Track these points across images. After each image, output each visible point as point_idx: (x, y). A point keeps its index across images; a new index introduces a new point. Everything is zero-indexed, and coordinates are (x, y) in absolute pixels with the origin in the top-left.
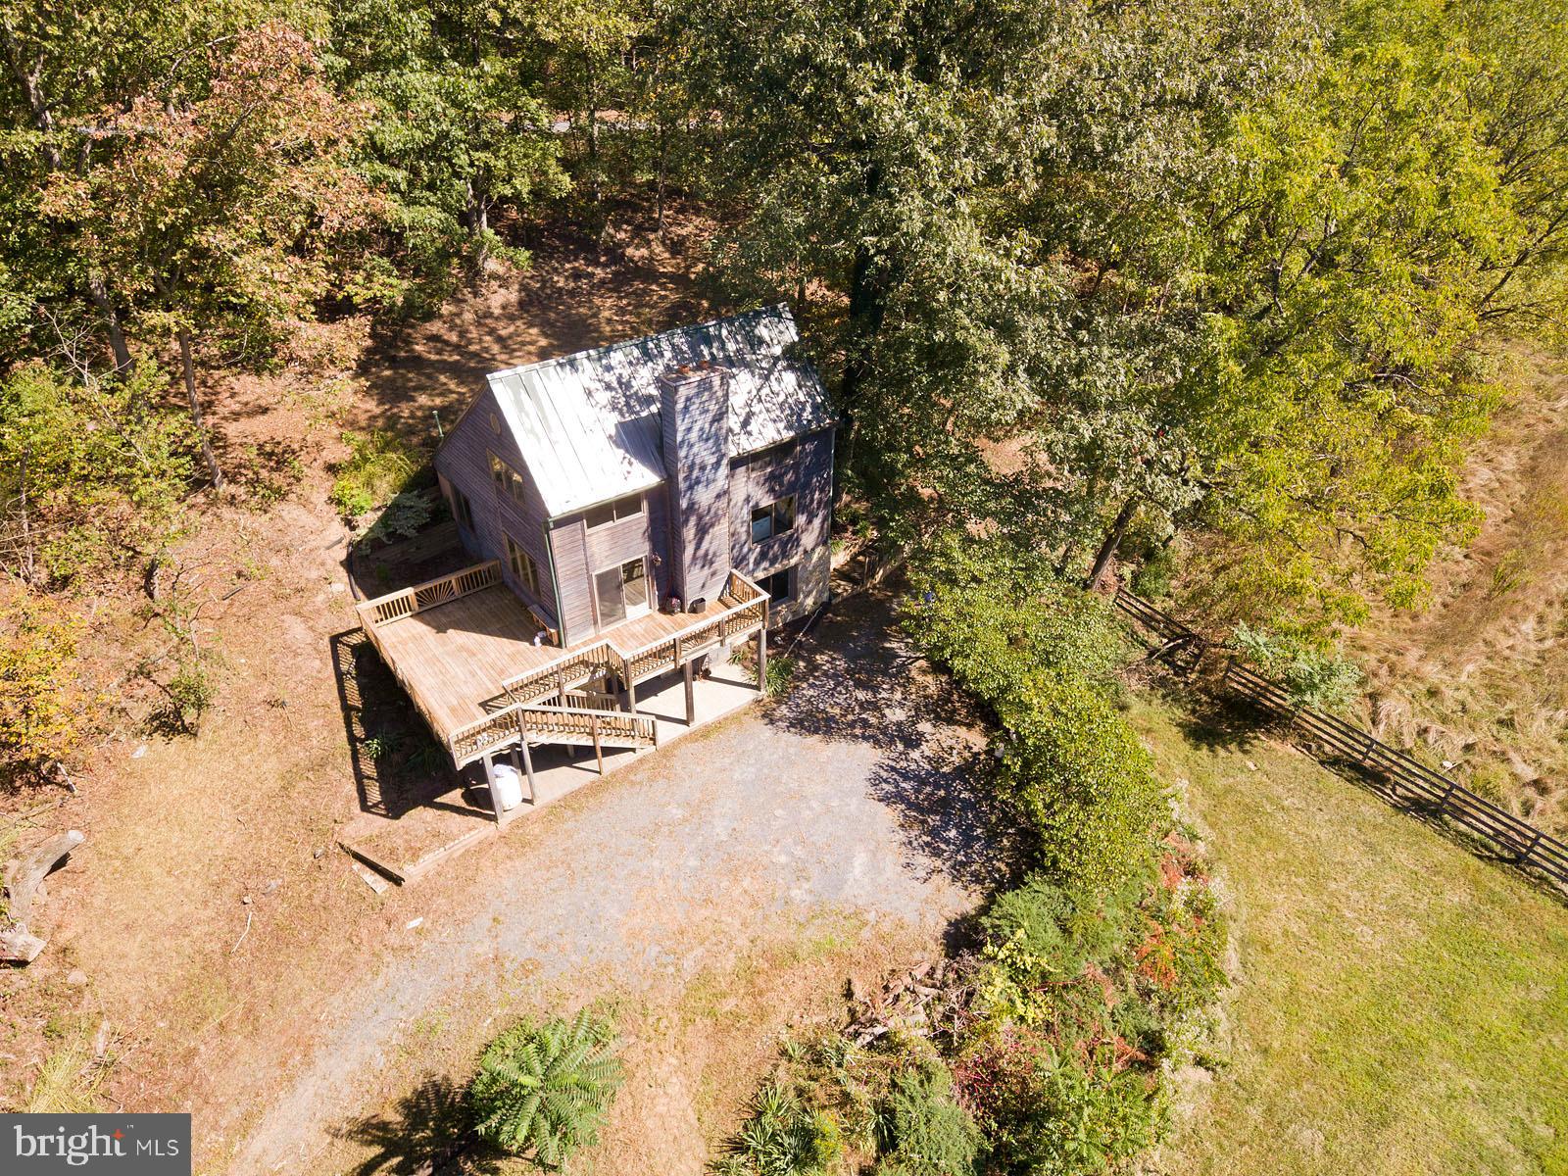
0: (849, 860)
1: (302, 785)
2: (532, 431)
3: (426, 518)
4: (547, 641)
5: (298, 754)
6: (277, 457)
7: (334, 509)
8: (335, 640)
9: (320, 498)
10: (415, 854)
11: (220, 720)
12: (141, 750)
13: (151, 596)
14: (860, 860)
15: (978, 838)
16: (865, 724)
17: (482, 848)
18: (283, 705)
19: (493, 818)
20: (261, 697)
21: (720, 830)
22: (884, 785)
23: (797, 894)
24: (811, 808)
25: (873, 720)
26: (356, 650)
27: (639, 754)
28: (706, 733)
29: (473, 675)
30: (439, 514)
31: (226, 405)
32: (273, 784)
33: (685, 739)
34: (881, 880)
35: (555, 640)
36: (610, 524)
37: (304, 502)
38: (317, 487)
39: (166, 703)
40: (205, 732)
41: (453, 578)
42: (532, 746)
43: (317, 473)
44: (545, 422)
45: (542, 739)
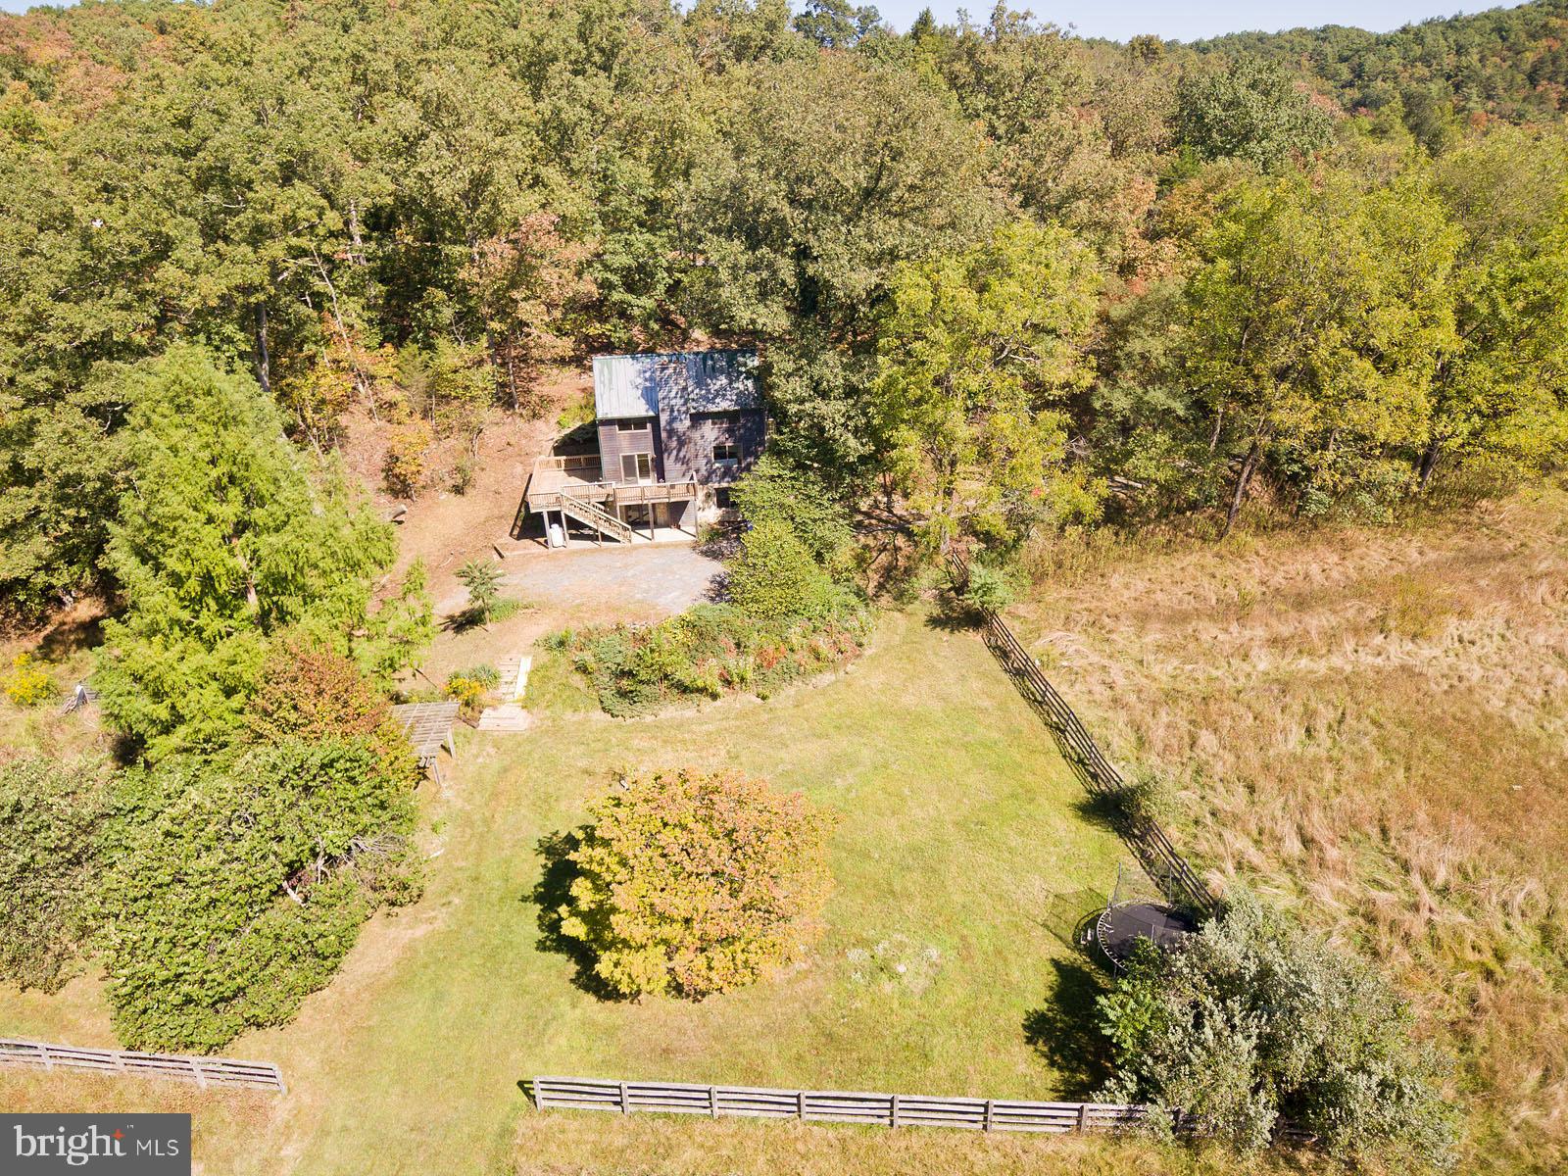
0: (672, 593)
1: (491, 523)
2: (603, 382)
5: (496, 512)
6: (546, 402)
7: (556, 425)
9: (553, 421)
10: (514, 551)
11: (475, 493)
12: (444, 496)
14: (676, 594)
16: (734, 560)
17: (538, 556)
19: (548, 548)
20: (493, 489)
21: (630, 573)
22: (717, 577)
23: (638, 595)
24: (674, 577)
27: (622, 545)
28: (659, 546)
32: (482, 519)
33: (647, 546)
34: (678, 601)
36: (630, 431)
37: (547, 422)
38: (554, 416)
39: (460, 482)
40: (468, 496)
41: (582, 457)
42: (567, 516)
43: (559, 410)
44: (610, 380)
45: (571, 515)
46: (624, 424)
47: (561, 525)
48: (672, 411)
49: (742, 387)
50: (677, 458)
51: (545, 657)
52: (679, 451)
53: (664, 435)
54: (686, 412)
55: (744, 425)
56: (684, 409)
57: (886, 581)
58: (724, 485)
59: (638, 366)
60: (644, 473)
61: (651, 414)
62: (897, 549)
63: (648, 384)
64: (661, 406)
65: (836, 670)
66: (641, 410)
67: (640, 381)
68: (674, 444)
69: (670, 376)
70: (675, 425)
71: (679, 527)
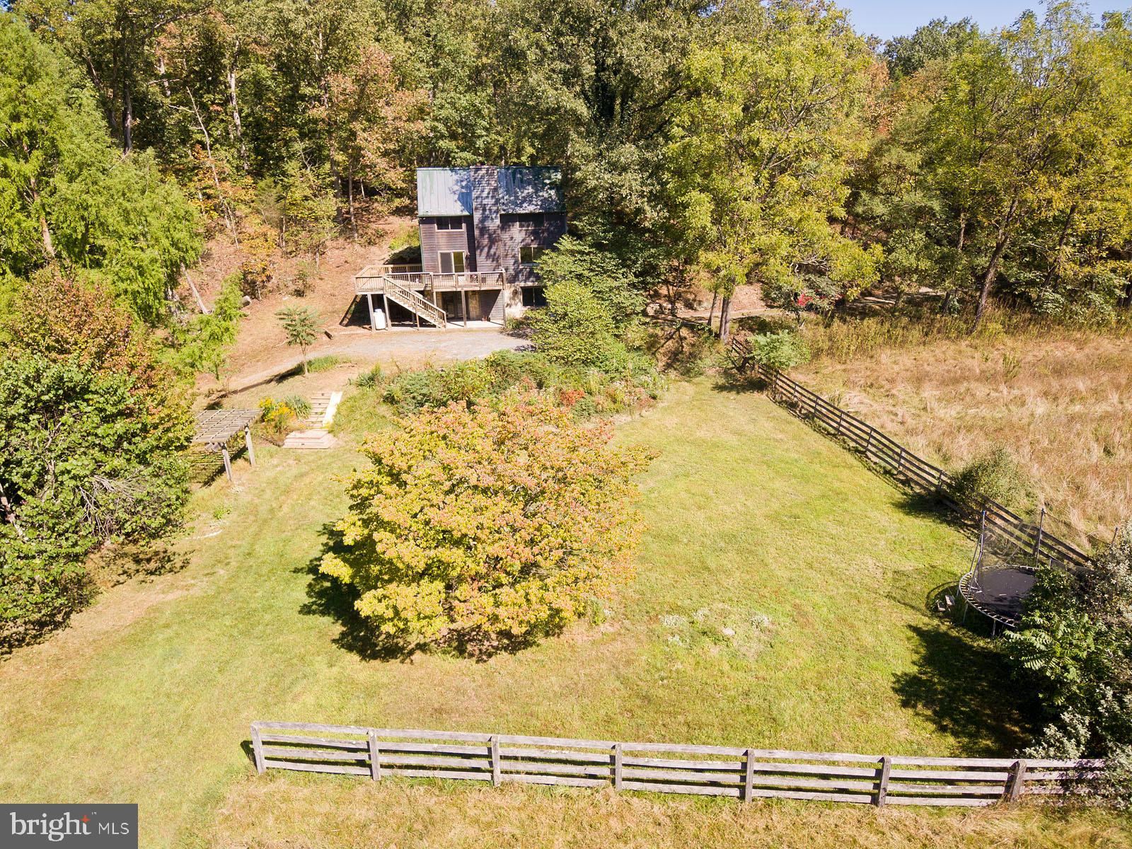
2: (425, 188)
17: (362, 335)
19: (371, 330)
27: (438, 329)
28: (469, 330)
33: (460, 330)
36: (447, 230)
37: (380, 246)
42: (388, 299)
44: (431, 187)
45: (393, 298)
46: (443, 222)
47: (384, 311)
48: (484, 210)
49: (546, 195)
50: (488, 255)
51: (355, 391)
52: (490, 248)
53: (477, 232)
54: (497, 212)
55: (548, 230)
56: (494, 208)
57: (673, 362)
58: (530, 284)
59: (456, 177)
60: (459, 269)
61: (466, 213)
62: (682, 339)
63: (464, 191)
64: (474, 204)
65: (631, 413)
66: (456, 210)
67: (456, 188)
68: (486, 242)
69: (482, 177)
70: (486, 224)
71: (489, 320)
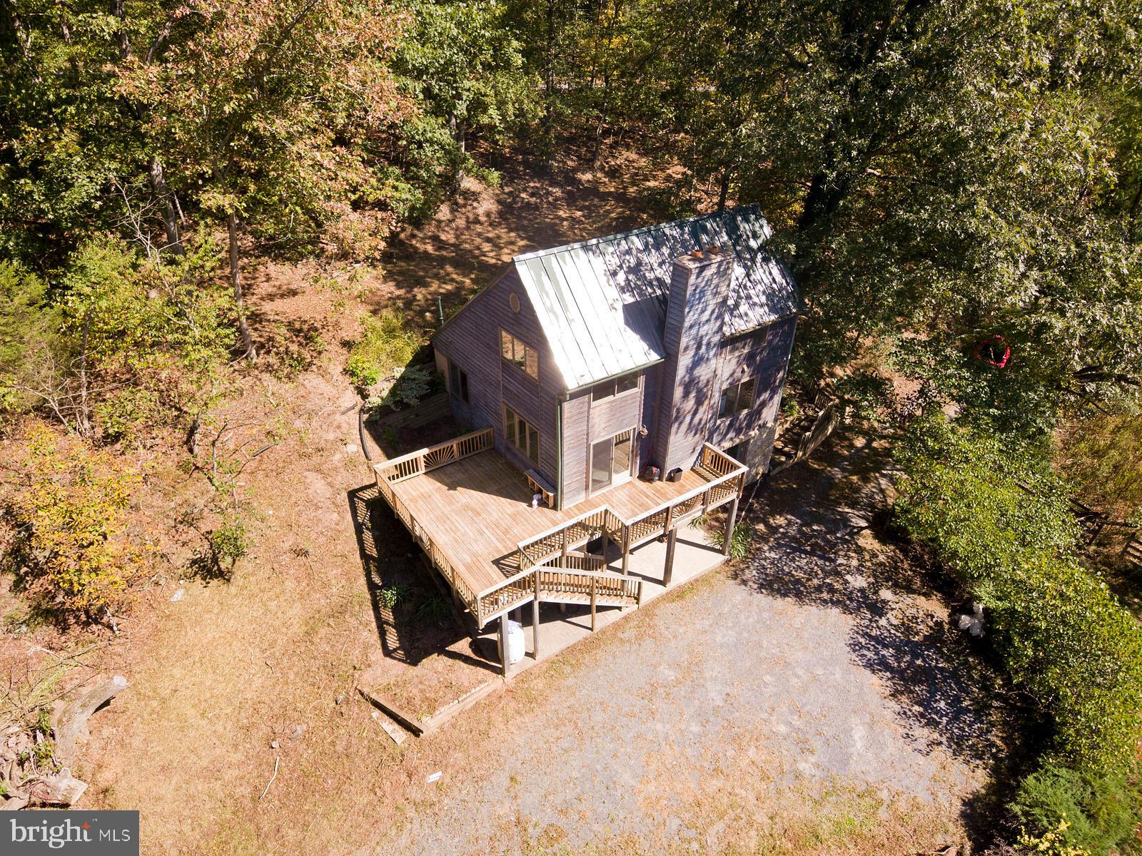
0: (848, 732)
1: (323, 631)
2: (550, 310)
3: (425, 389)
4: (543, 503)
5: (320, 601)
6: (305, 333)
7: (348, 379)
8: (352, 495)
9: (336, 369)
10: (432, 708)
11: (250, 567)
12: (180, 592)
13: (191, 451)
14: (859, 734)
15: (967, 710)
16: (831, 590)
17: (492, 702)
18: (306, 554)
19: (501, 672)
20: (286, 546)
21: (715, 695)
22: (865, 652)
23: (805, 767)
24: (798, 677)
25: (837, 586)
26: (370, 504)
27: (625, 612)
28: (680, 594)
29: (481, 533)
30: (435, 385)
31: (263, 288)
32: (297, 629)
33: (663, 598)
34: (885, 755)
35: (551, 503)
36: (611, 398)
37: (324, 373)
38: (334, 361)
39: (203, 549)
40: (237, 579)
41: (454, 444)
43: (335, 348)
45: (551, 599)
46: (605, 388)
48: (699, 347)
49: (766, 279)
52: (695, 414)
53: (679, 394)
54: (718, 344)
55: (769, 346)
61: (655, 357)
63: (629, 299)
64: (684, 341)
67: (613, 292)
68: (690, 405)
69: (708, 283)
70: (697, 372)
